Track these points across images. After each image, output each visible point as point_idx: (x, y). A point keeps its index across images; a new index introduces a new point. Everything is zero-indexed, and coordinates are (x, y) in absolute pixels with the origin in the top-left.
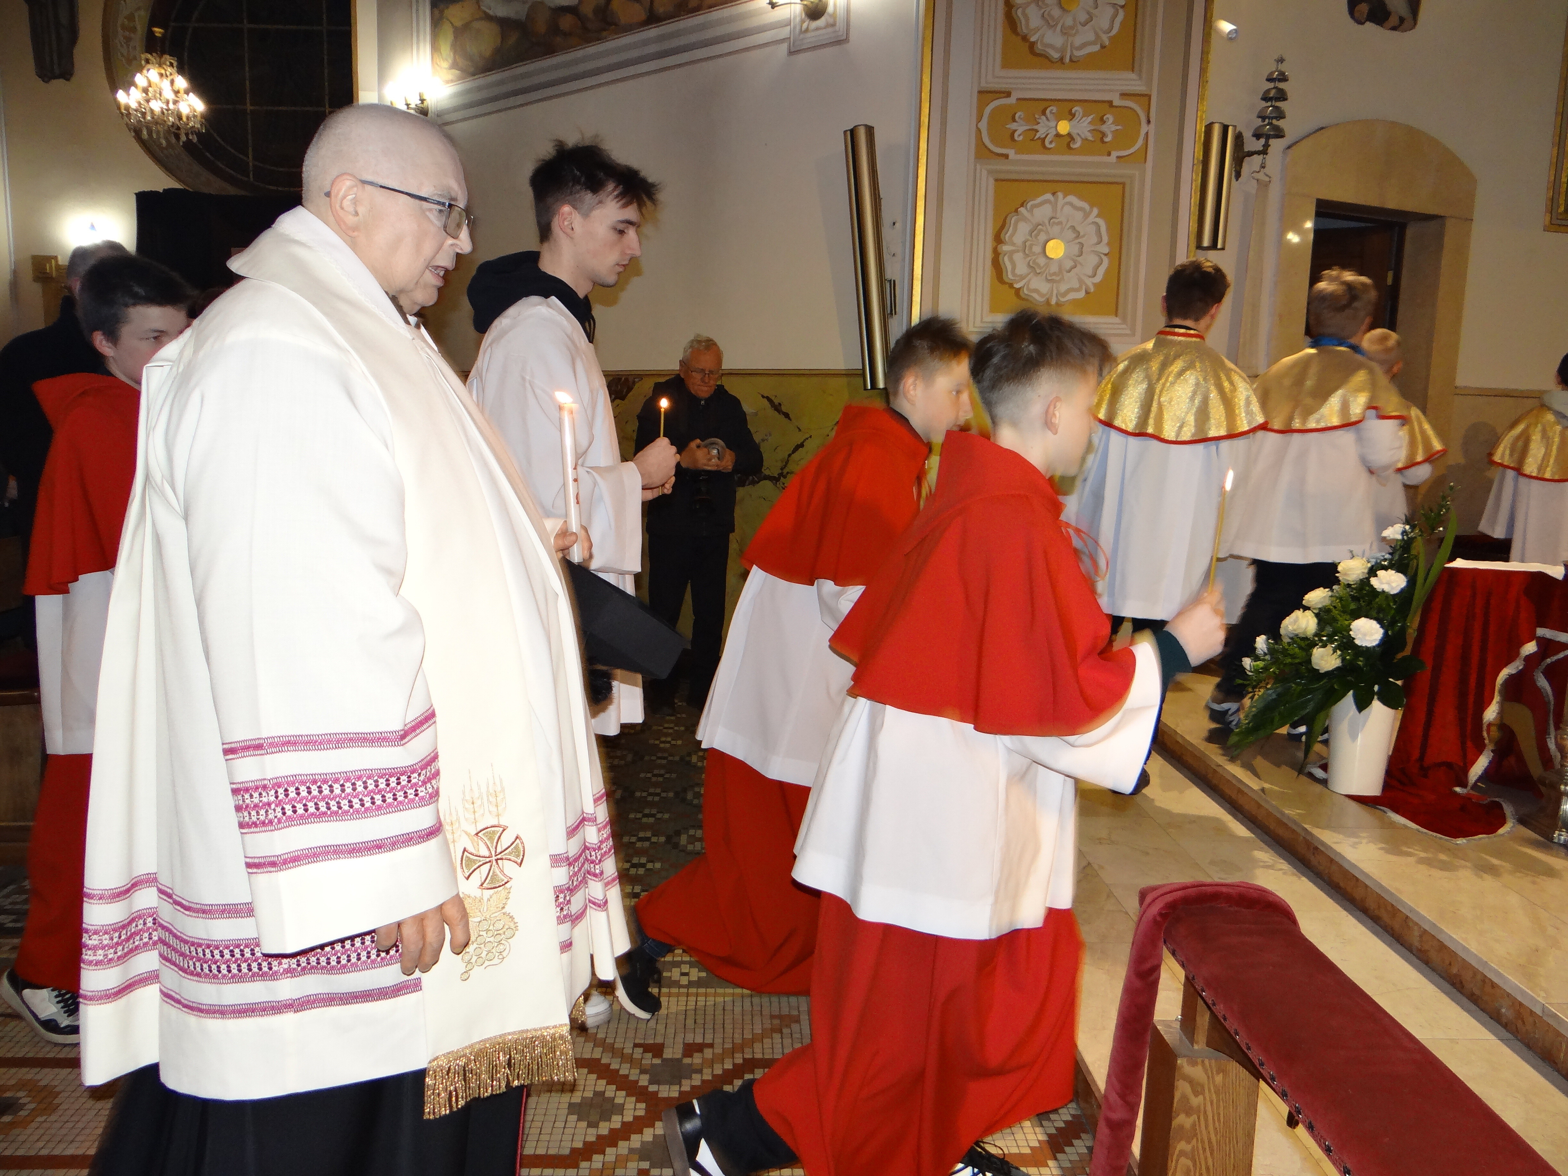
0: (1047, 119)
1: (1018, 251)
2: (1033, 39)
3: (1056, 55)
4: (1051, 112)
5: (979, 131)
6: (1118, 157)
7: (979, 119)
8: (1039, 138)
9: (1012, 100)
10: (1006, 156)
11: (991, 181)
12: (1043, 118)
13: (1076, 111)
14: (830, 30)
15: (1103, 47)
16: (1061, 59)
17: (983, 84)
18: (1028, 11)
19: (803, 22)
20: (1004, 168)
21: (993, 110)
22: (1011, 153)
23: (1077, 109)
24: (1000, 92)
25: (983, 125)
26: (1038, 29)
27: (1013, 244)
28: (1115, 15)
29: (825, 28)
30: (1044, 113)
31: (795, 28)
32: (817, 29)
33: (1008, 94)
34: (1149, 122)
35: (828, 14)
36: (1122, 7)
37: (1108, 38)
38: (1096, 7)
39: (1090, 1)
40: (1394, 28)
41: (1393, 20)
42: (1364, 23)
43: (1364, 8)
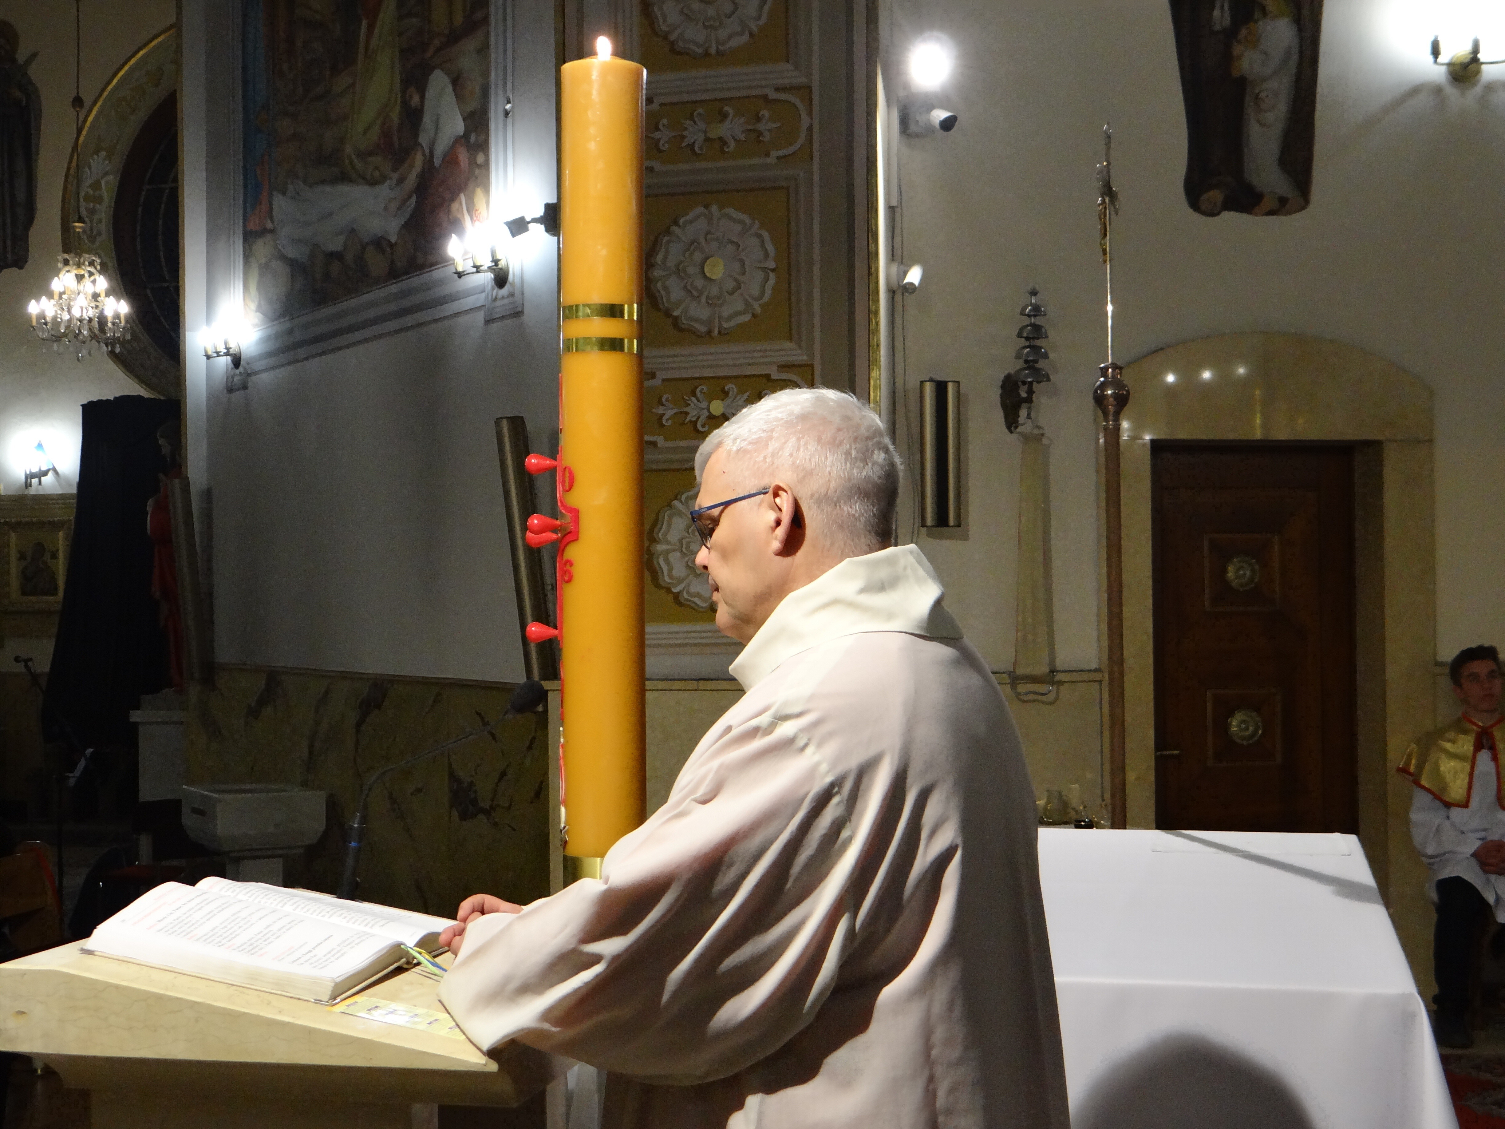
0: (698, 400)
1: (673, 550)
2: (676, 314)
3: (703, 329)
4: (701, 392)
8: (690, 421)
9: (657, 382)
10: (655, 444)
12: (694, 399)
13: (729, 389)
14: (511, 300)
15: (755, 316)
16: (709, 333)
19: (493, 289)
20: (652, 457)
22: (660, 441)
23: (731, 386)
26: (681, 302)
27: (669, 543)
28: (766, 279)
29: (508, 297)
30: (693, 393)
31: (488, 295)
32: (503, 298)
33: (652, 375)
35: (510, 283)
36: (773, 270)
37: (760, 305)
38: (744, 273)
39: (737, 266)
40: (1271, 213)
41: (1268, 203)
42: (1218, 214)
43: (1216, 196)
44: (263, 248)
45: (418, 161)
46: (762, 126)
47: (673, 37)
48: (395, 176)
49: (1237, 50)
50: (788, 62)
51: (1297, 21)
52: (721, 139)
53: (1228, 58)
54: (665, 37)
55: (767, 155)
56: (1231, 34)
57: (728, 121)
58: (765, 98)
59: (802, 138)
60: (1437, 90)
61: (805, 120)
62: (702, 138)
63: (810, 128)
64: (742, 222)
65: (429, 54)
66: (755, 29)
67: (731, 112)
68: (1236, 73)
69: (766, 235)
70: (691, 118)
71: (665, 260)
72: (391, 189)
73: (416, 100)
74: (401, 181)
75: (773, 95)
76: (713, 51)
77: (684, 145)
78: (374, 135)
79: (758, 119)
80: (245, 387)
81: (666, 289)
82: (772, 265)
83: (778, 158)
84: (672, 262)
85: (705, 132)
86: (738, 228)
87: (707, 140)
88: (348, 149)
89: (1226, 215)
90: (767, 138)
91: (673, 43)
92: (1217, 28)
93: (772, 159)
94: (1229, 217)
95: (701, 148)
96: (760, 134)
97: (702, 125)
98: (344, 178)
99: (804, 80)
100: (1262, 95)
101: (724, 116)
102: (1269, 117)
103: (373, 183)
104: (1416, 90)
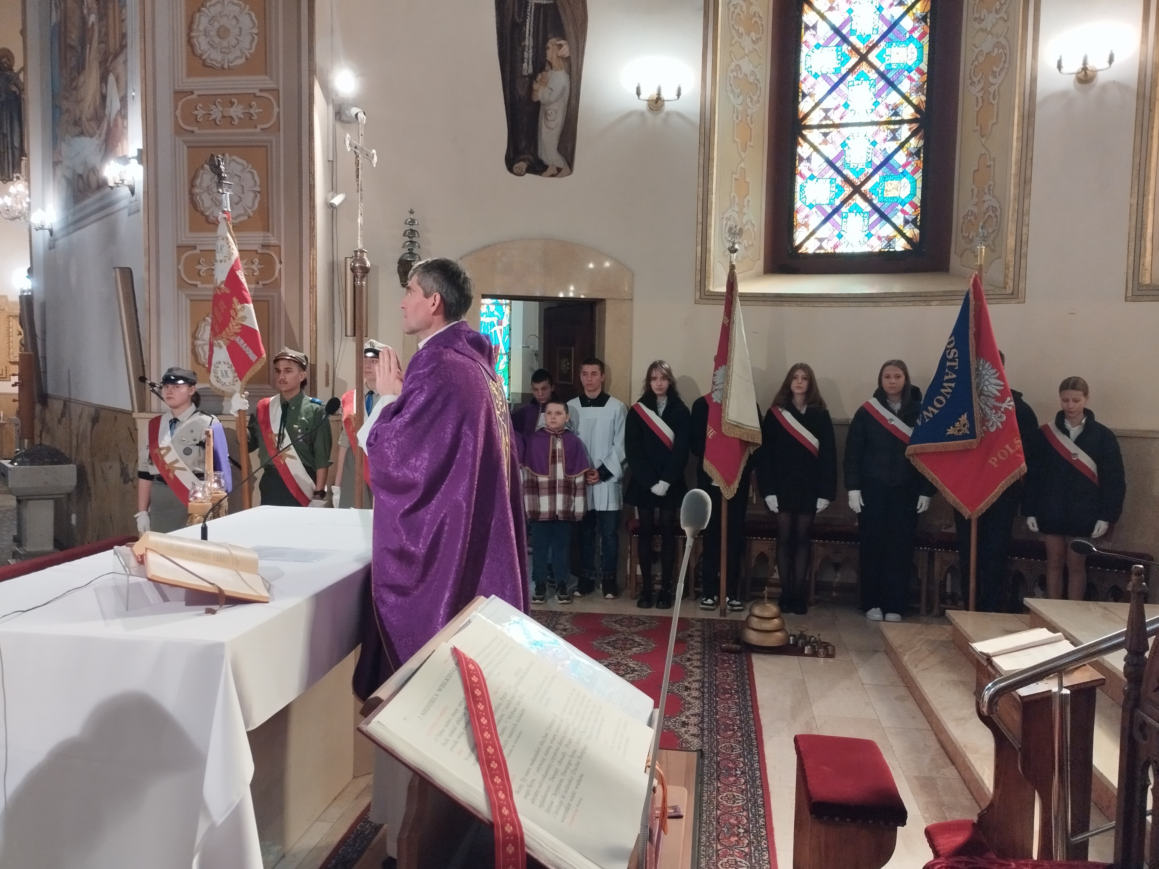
1: (206, 344)
2: (207, 214)
5: (179, 270)
6: (263, 285)
7: (179, 263)
9: (197, 251)
10: (196, 286)
11: (188, 302)
15: (249, 217)
17: (179, 242)
18: (203, 197)
20: (195, 293)
21: (187, 257)
22: (199, 283)
24: (188, 247)
25: (181, 267)
26: (209, 208)
27: (204, 340)
28: (256, 196)
33: (194, 247)
34: (281, 262)
36: (259, 192)
37: (252, 211)
38: (243, 193)
39: (239, 189)
40: (553, 176)
41: (551, 170)
42: (523, 175)
43: (522, 165)
44: (59, 172)
45: (105, 126)
46: (252, 111)
47: (204, 57)
48: (98, 132)
49: (535, 86)
50: (266, 75)
51: (569, 72)
52: (231, 117)
53: (530, 90)
54: (200, 57)
55: (256, 127)
56: (533, 77)
57: (234, 107)
58: (254, 94)
59: (274, 119)
60: (642, 114)
61: (276, 110)
62: (221, 115)
63: (279, 112)
64: (243, 165)
65: (108, 65)
66: (249, 56)
67: (236, 101)
68: (535, 99)
69: (255, 172)
70: (215, 104)
71: (200, 183)
72: (97, 139)
73: (104, 90)
74: (100, 136)
75: (258, 94)
76: (226, 66)
77: (211, 119)
78: (92, 109)
79: (251, 107)
80: (54, 247)
81: (202, 201)
82: (258, 189)
83: (261, 129)
84: (205, 185)
85: (222, 112)
86: (240, 168)
87: (223, 117)
88: (84, 118)
89: (527, 175)
90: (255, 117)
91: (204, 60)
92: (525, 73)
93: (258, 130)
94: (529, 177)
95: (220, 121)
96: (252, 115)
97: (220, 108)
98: (82, 134)
99: (274, 86)
100: (549, 112)
101: (232, 104)
102: (552, 124)
103: (91, 136)
104: (630, 114)
